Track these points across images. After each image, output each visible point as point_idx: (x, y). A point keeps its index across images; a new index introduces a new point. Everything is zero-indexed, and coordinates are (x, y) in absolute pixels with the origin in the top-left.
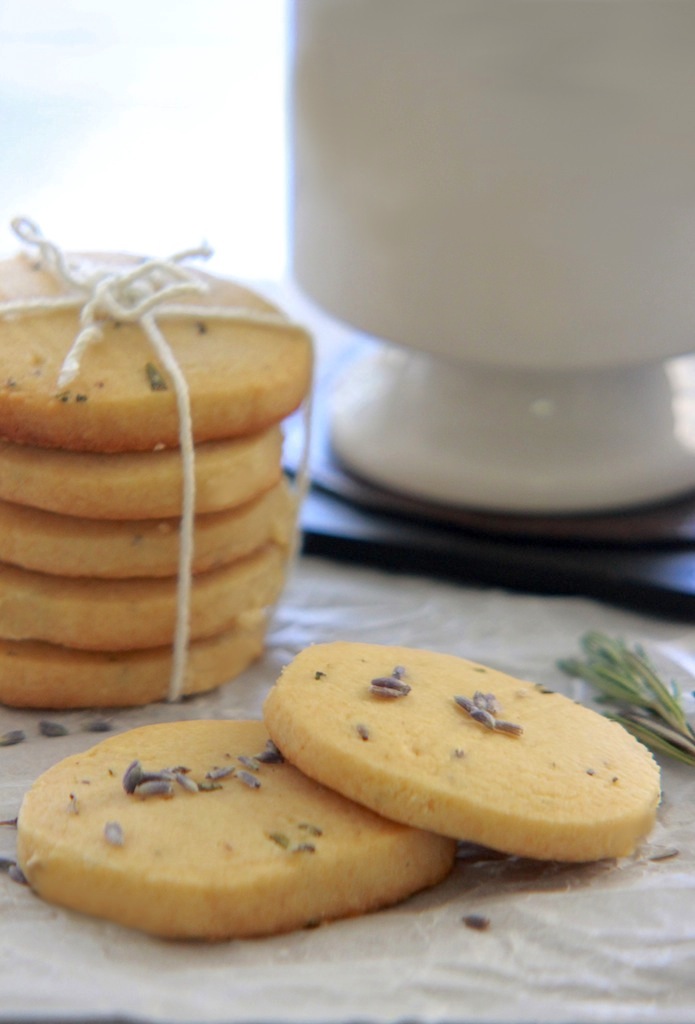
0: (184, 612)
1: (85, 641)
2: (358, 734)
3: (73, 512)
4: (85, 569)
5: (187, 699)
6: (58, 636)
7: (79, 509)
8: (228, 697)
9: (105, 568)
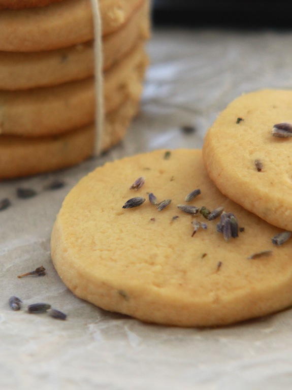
0: (100, 100)
1: (38, 130)
2: (255, 167)
3: (23, 49)
4: (31, 84)
5: (105, 153)
6: (18, 129)
7: (28, 46)
8: (129, 146)
9: (45, 80)
